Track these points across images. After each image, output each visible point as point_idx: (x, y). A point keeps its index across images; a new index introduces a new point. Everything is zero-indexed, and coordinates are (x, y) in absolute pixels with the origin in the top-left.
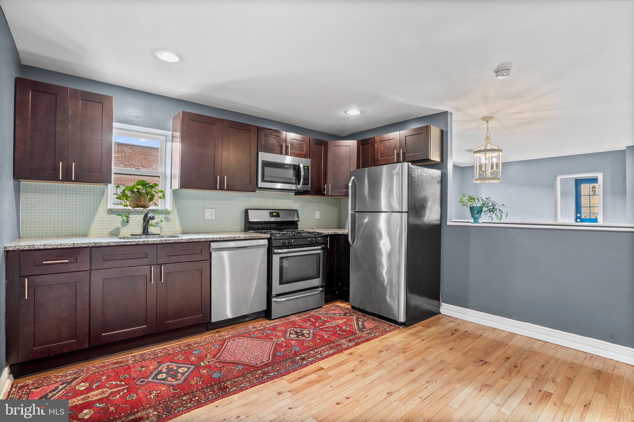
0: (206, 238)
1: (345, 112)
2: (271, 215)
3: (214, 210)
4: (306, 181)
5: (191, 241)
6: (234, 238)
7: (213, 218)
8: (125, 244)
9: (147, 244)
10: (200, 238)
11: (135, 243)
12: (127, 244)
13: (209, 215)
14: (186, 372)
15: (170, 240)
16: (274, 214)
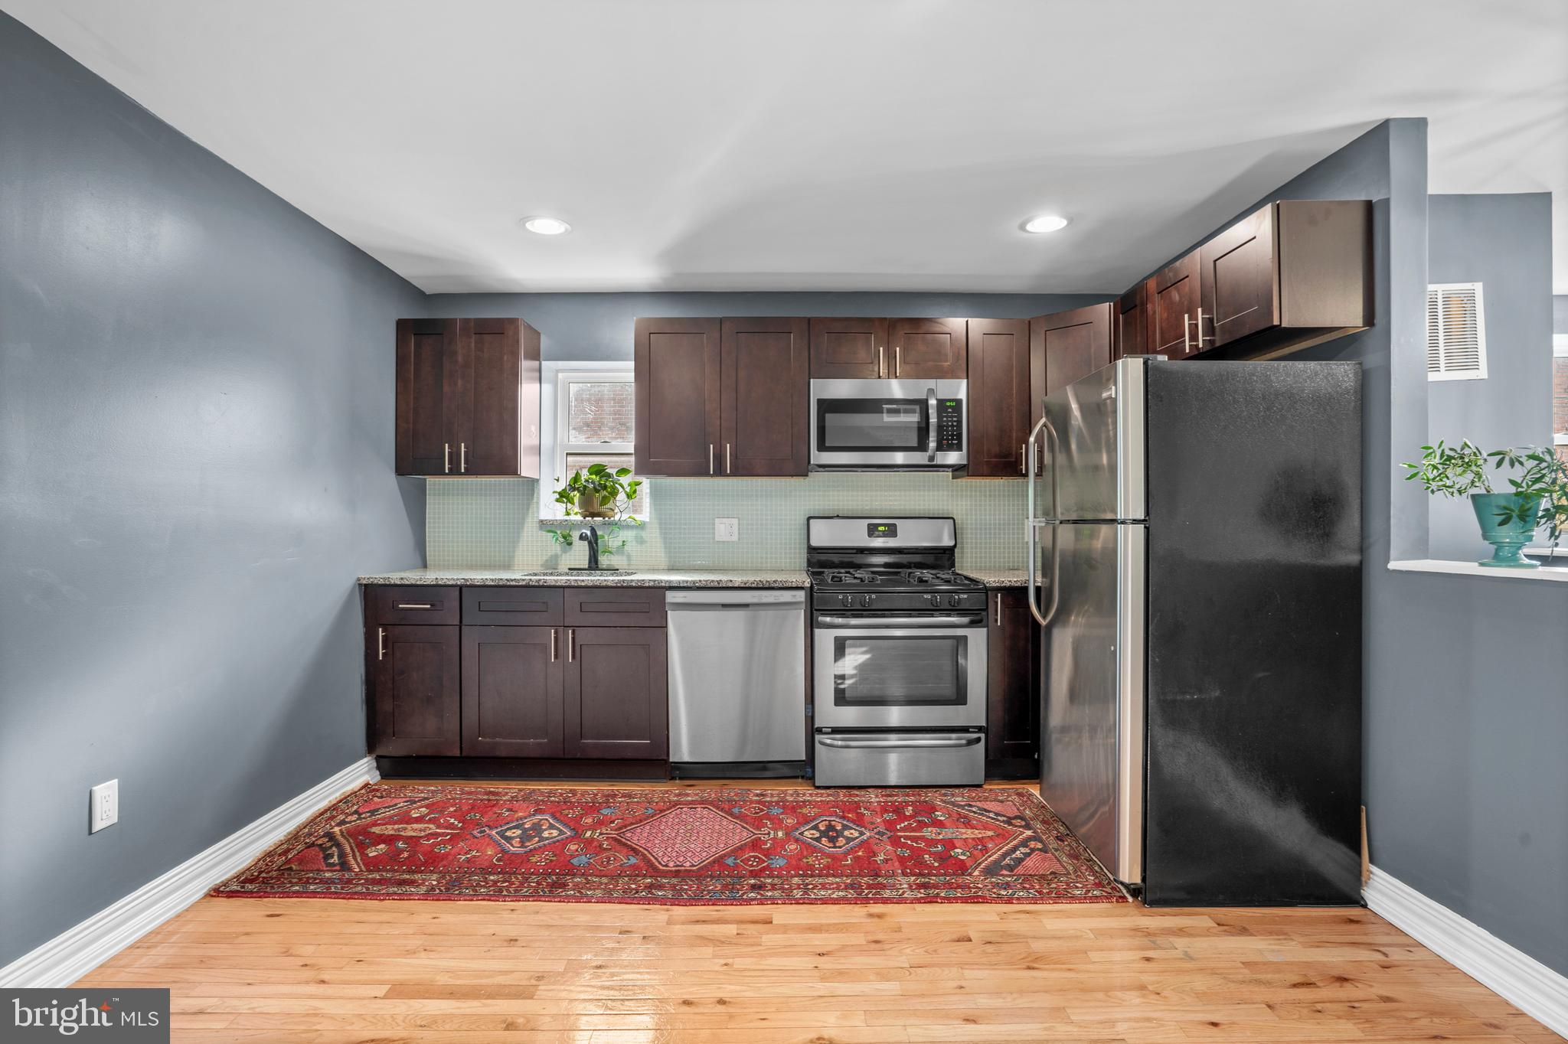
0: (655, 581)
1: (1022, 227)
2: (872, 530)
3: (735, 521)
4: (953, 439)
5: (625, 585)
6: (719, 583)
7: (735, 538)
8: (508, 583)
9: (543, 587)
10: (643, 580)
11: (524, 583)
12: (512, 583)
13: (725, 530)
15: (583, 581)
16: (881, 528)
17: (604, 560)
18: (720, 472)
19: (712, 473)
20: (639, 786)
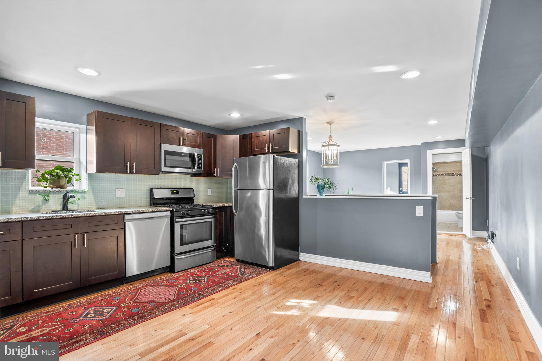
0: (121, 212)
1: (229, 115)
2: (172, 193)
3: (124, 190)
4: (200, 166)
5: (109, 214)
6: (144, 211)
7: (124, 196)
8: (53, 218)
9: (71, 218)
10: (116, 212)
11: (61, 217)
13: (120, 193)
14: (110, 311)
15: (91, 214)
16: (174, 192)
17: (70, 206)
18: (132, 172)
19: (129, 172)
20: (112, 290)
